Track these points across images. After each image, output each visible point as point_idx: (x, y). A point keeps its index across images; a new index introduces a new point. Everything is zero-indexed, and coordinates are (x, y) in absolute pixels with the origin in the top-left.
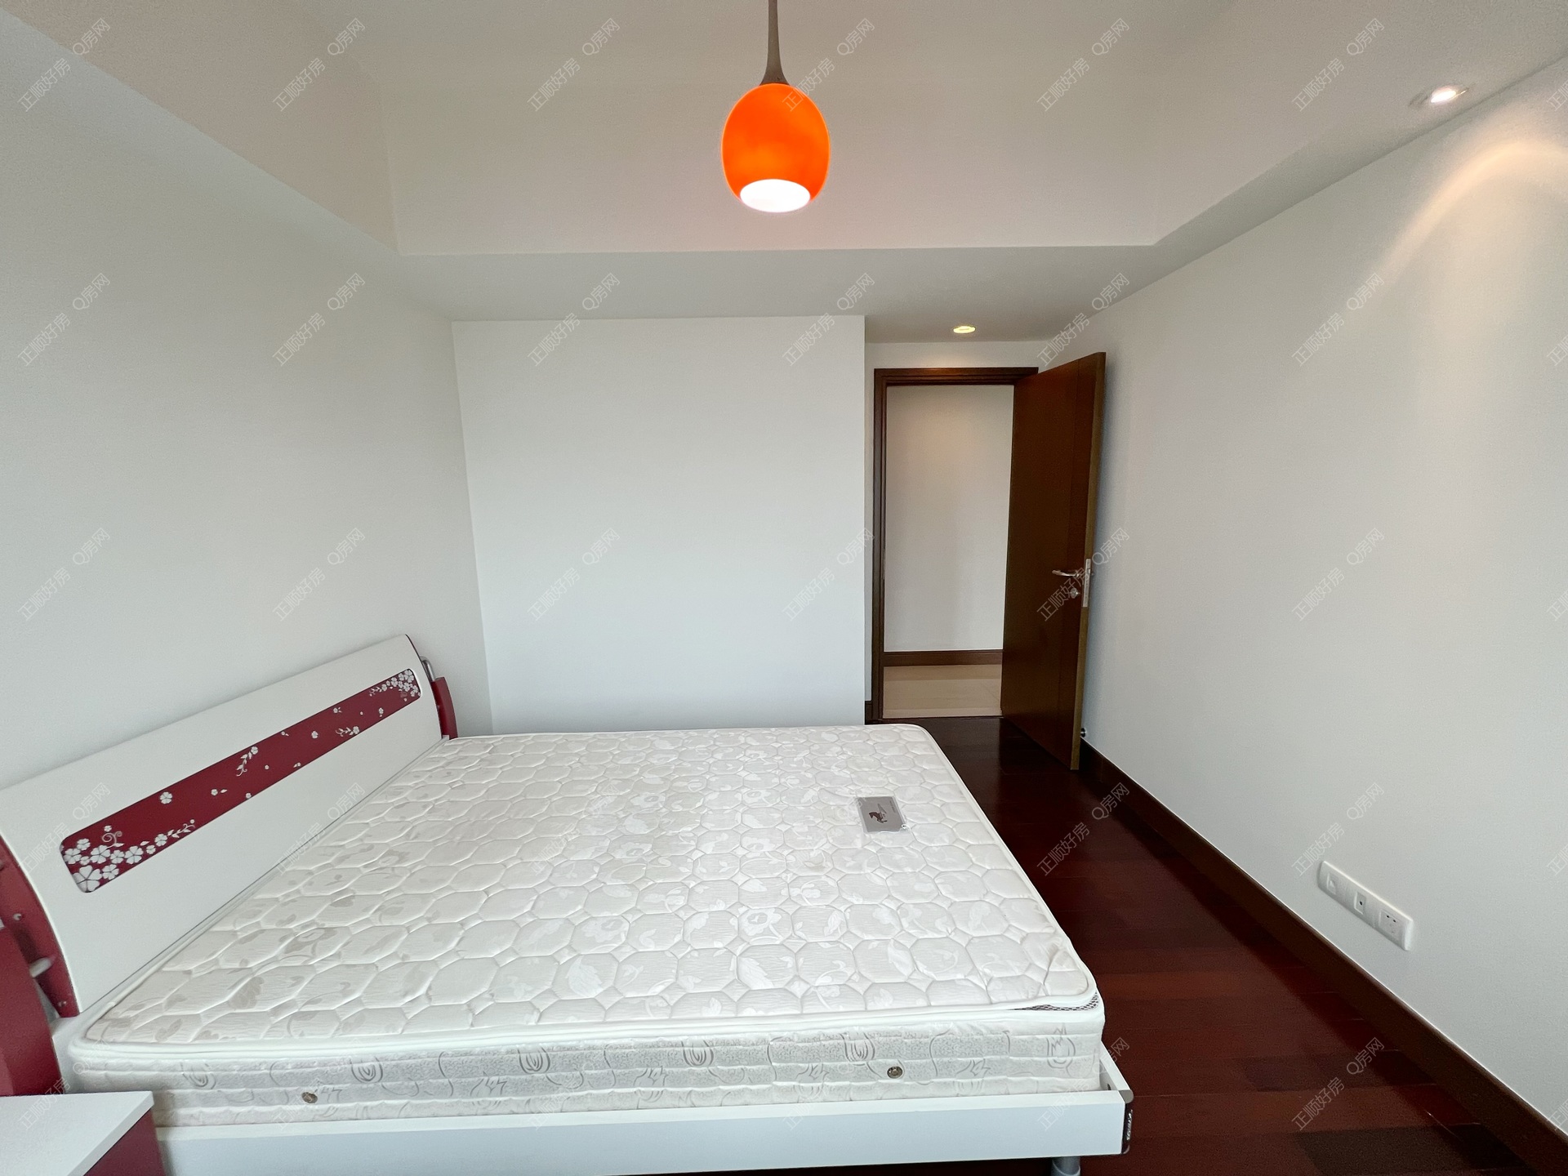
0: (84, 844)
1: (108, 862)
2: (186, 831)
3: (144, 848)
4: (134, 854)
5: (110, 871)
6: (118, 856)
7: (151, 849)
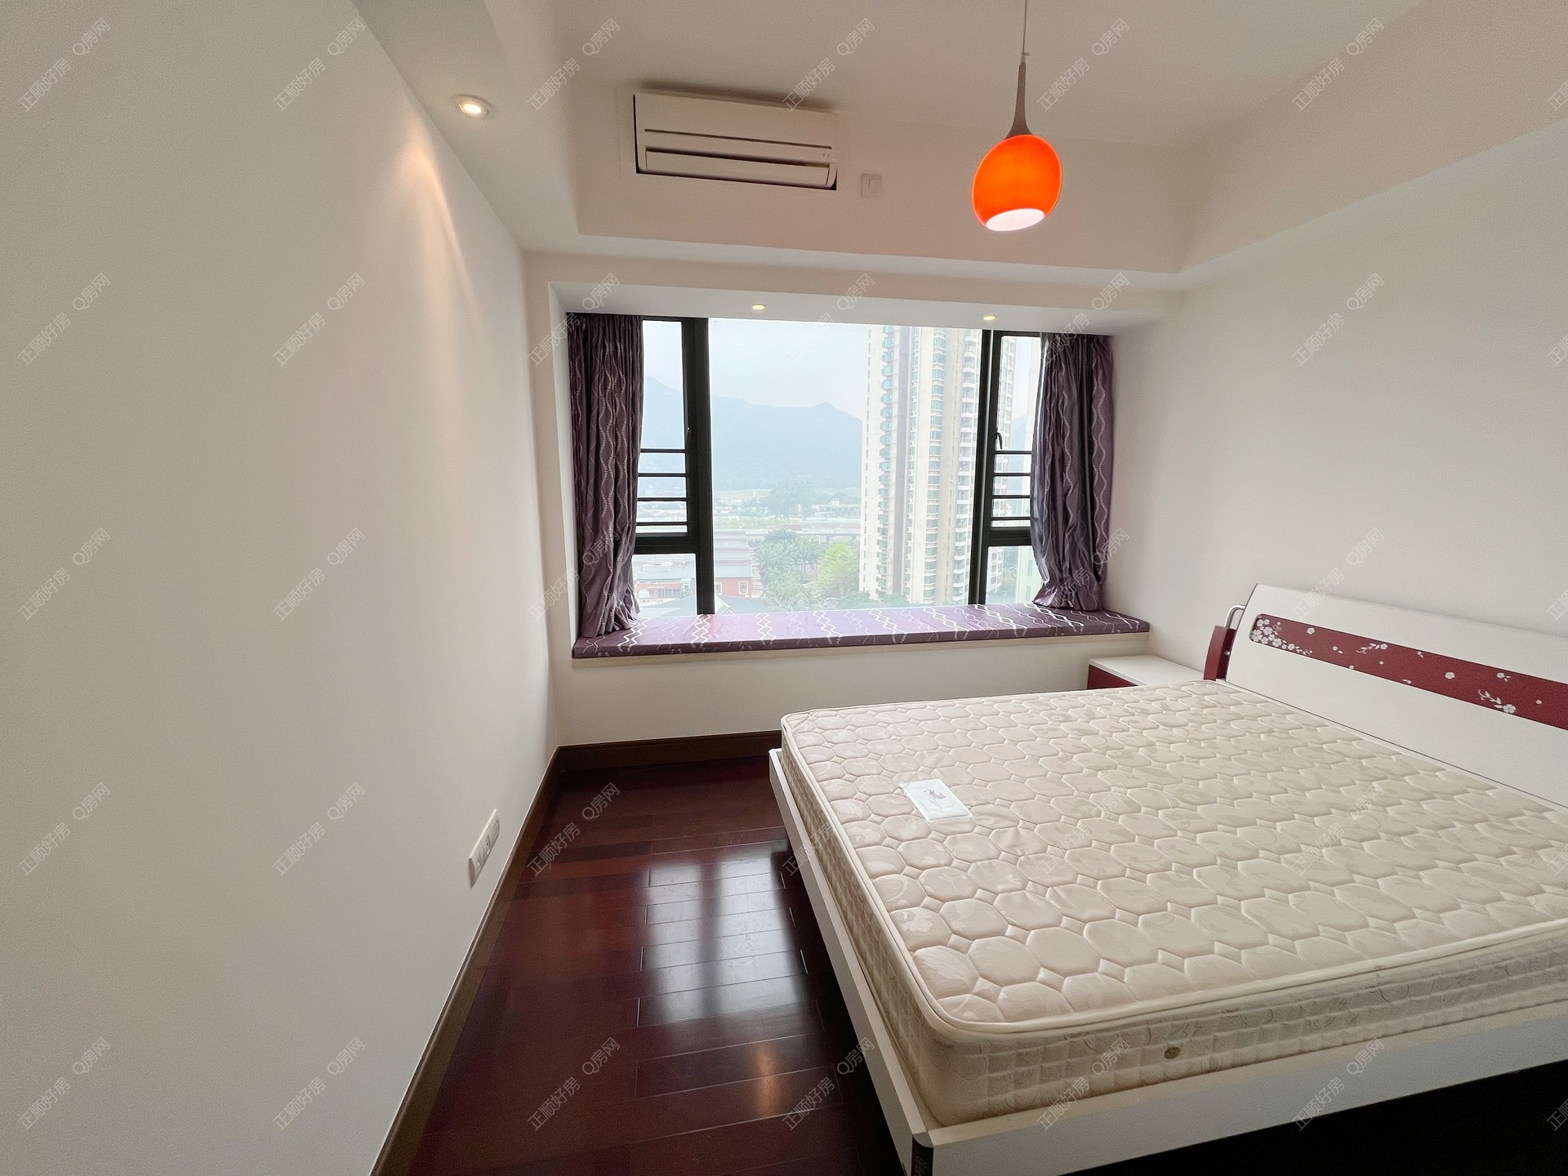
0: (1267, 622)
1: (1267, 636)
3: (1283, 643)
4: (1277, 642)
5: (1265, 641)
7: (1284, 647)
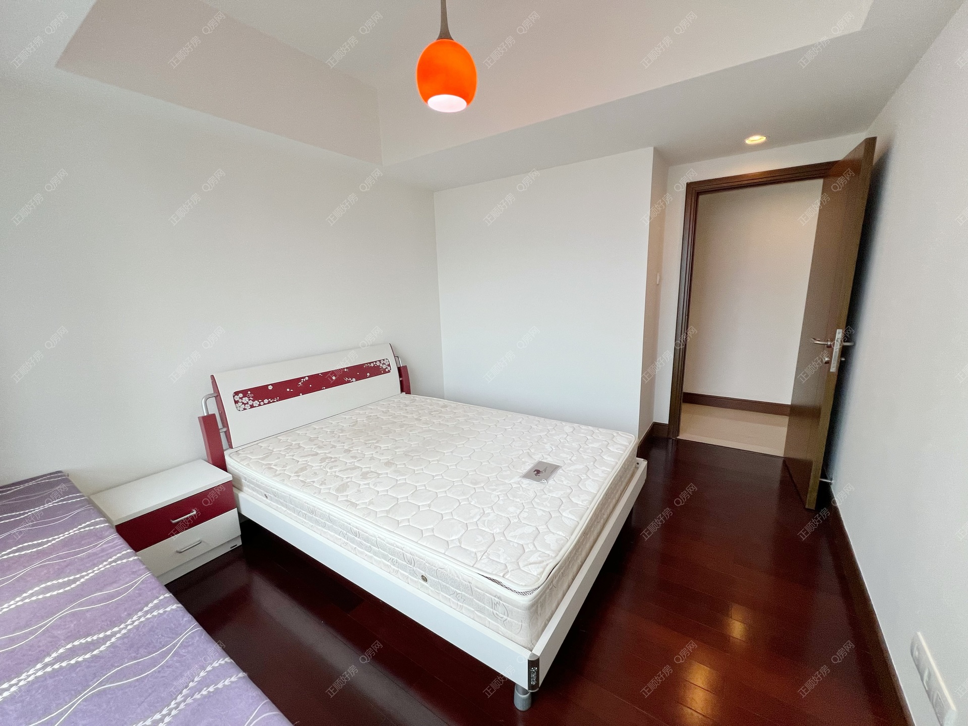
0: (241, 395)
1: (247, 403)
2: (275, 401)
4: (256, 403)
5: (248, 406)
6: (251, 403)
7: (262, 403)
